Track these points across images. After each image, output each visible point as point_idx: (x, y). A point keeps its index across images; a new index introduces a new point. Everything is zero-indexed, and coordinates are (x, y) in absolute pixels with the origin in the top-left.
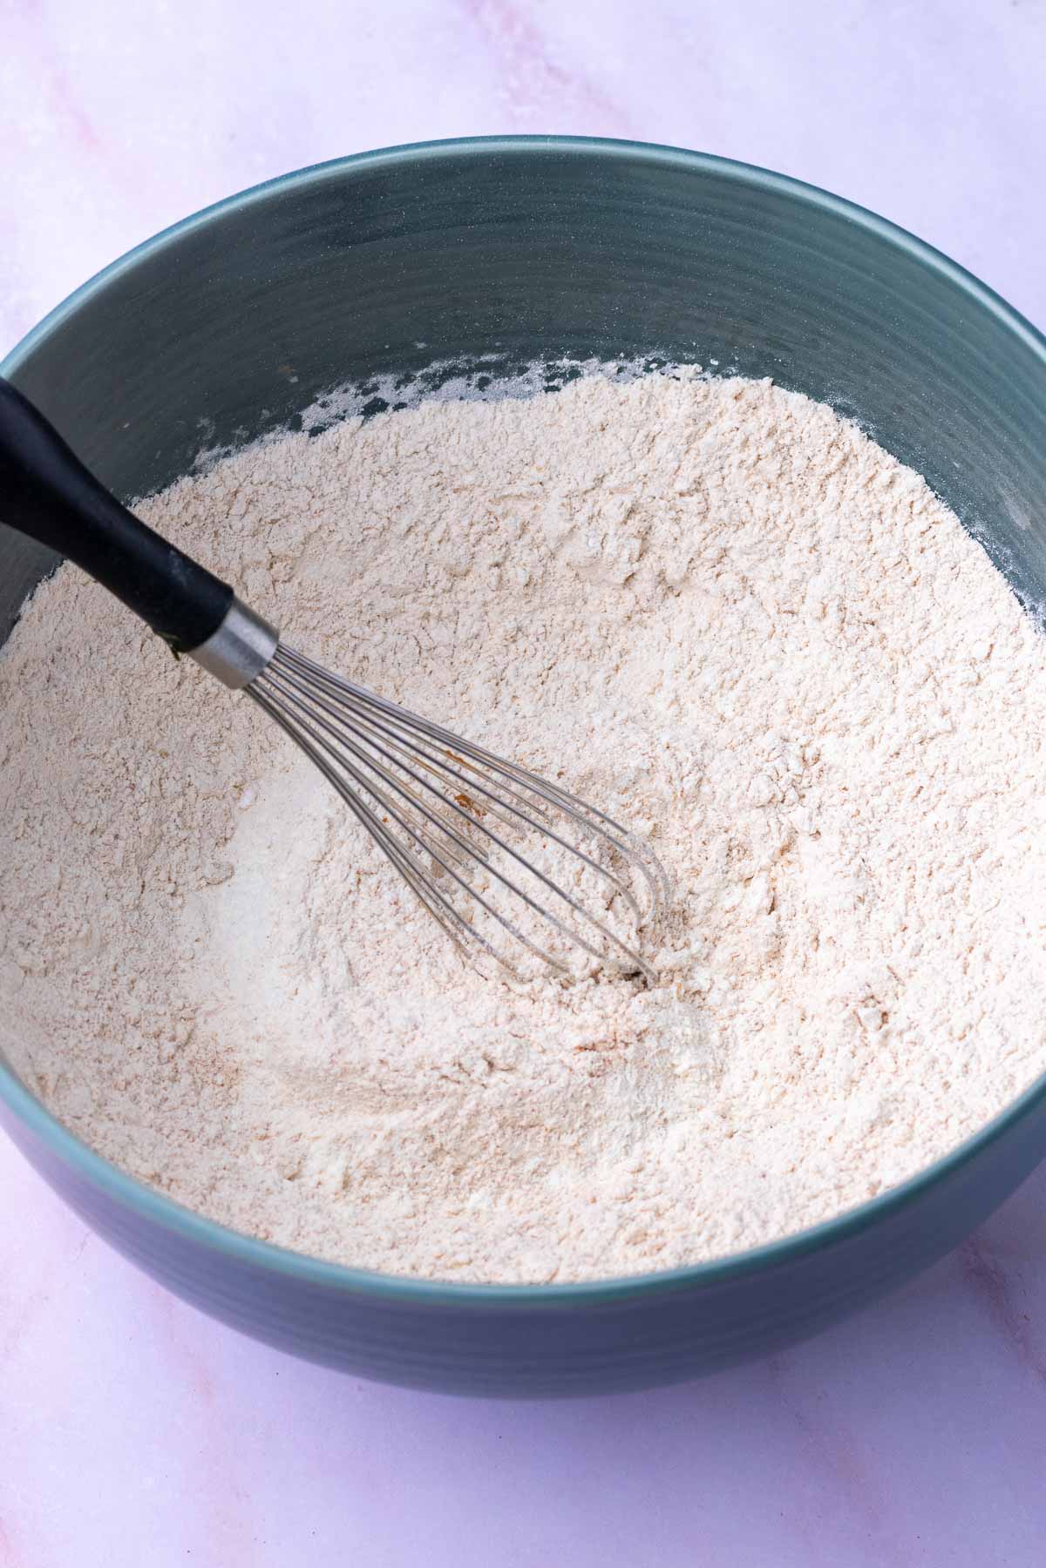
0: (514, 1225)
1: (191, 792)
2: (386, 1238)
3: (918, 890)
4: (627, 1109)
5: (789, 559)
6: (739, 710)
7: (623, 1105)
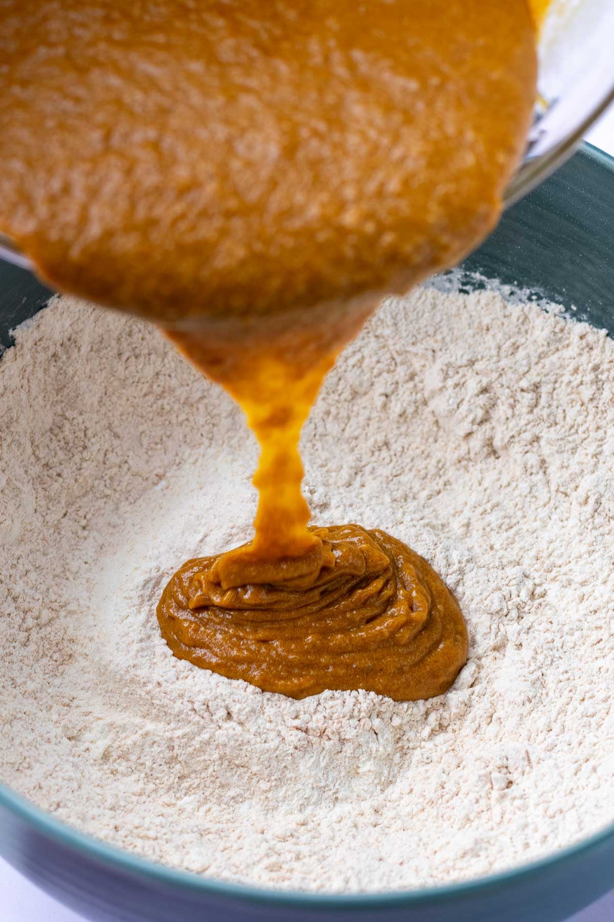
0: (200, 827)
1: (125, 467)
2: (110, 801)
3: (570, 708)
4: (311, 780)
5: (577, 457)
6: (505, 546)
7: (310, 777)
